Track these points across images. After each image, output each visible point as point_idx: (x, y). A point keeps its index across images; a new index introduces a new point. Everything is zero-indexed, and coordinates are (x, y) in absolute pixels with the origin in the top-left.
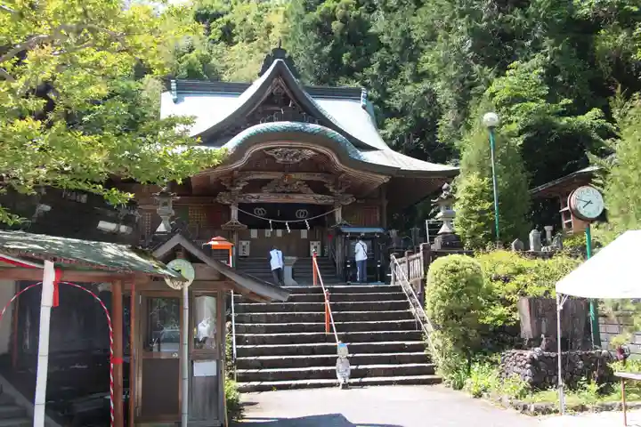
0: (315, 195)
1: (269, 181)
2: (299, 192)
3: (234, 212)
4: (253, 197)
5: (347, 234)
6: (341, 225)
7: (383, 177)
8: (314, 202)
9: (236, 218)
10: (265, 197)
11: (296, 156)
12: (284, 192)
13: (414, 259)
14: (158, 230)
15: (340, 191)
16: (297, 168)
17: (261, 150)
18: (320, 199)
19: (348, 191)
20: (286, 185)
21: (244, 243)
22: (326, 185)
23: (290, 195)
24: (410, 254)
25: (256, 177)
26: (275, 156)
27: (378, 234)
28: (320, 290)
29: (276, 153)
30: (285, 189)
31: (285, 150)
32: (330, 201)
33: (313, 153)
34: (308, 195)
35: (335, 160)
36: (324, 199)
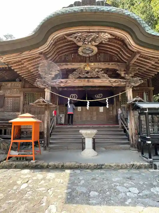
0: (110, 79)
1: (74, 70)
2: (98, 77)
3: (48, 94)
5: (145, 109)
8: (109, 85)
10: (72, 82)
12: (86, 78)
15: (131, 75)
18: (115, 82)
19: (135, 75)
20: (88, 73)
22: (118, 72)
23: (91, 80)
26: (75, 40)
29: (76, 38)
30: (86, 75)
31: (84, 35)
32: (122, 83)
33: (109, 36)
34: (105, 79)
35: (130, 40)
36: (118, 82)
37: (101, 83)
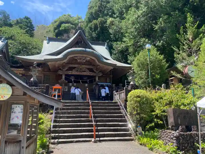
1: (75, 67)
2: (85, 71)
3: (64, 77)
4: (70, 72)
5: (99, 85)
6: (98, 82)
7: (111, 67)
8: (90, 75)
9: (64, 78)
10: (74, 72)
11: (84, 59)
13: (122, 93)
14: (31, 80)
15: (98, 71)
16: (84, 64)
17: (73, 57)
21: (66, 87)
22: (94, 70)
23: (82, 72)
24: (120, 91)
25: (71, 66)
26: (77, 59)
27: (109, 85)
28: (89, 103)
30: (80, 70)
31: (81, 57)
33: (89, 59)
34: (88, 72)
35: (96, 61)
36: (93, 74)
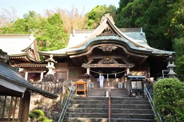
0: (119, 64)
1: (101, 59)
2: (113, 63)
3: (88, 71)
4: (95, 65)
5: (130, 78)
8: (118, 67)
10: (100, 65)
11: (110, 49)
12: (107, 63)
18: (121, 65)
21: (92, 83)
22: (123, 60)
23: (109, 64)
29: (102, 48)
30: (107, 62)
31: (106, 47)
32: (125, 66)
33: (116, 47)
34: (116, 64)
35: (125, 49)
36: (123, 66)
37: (114, 66)
